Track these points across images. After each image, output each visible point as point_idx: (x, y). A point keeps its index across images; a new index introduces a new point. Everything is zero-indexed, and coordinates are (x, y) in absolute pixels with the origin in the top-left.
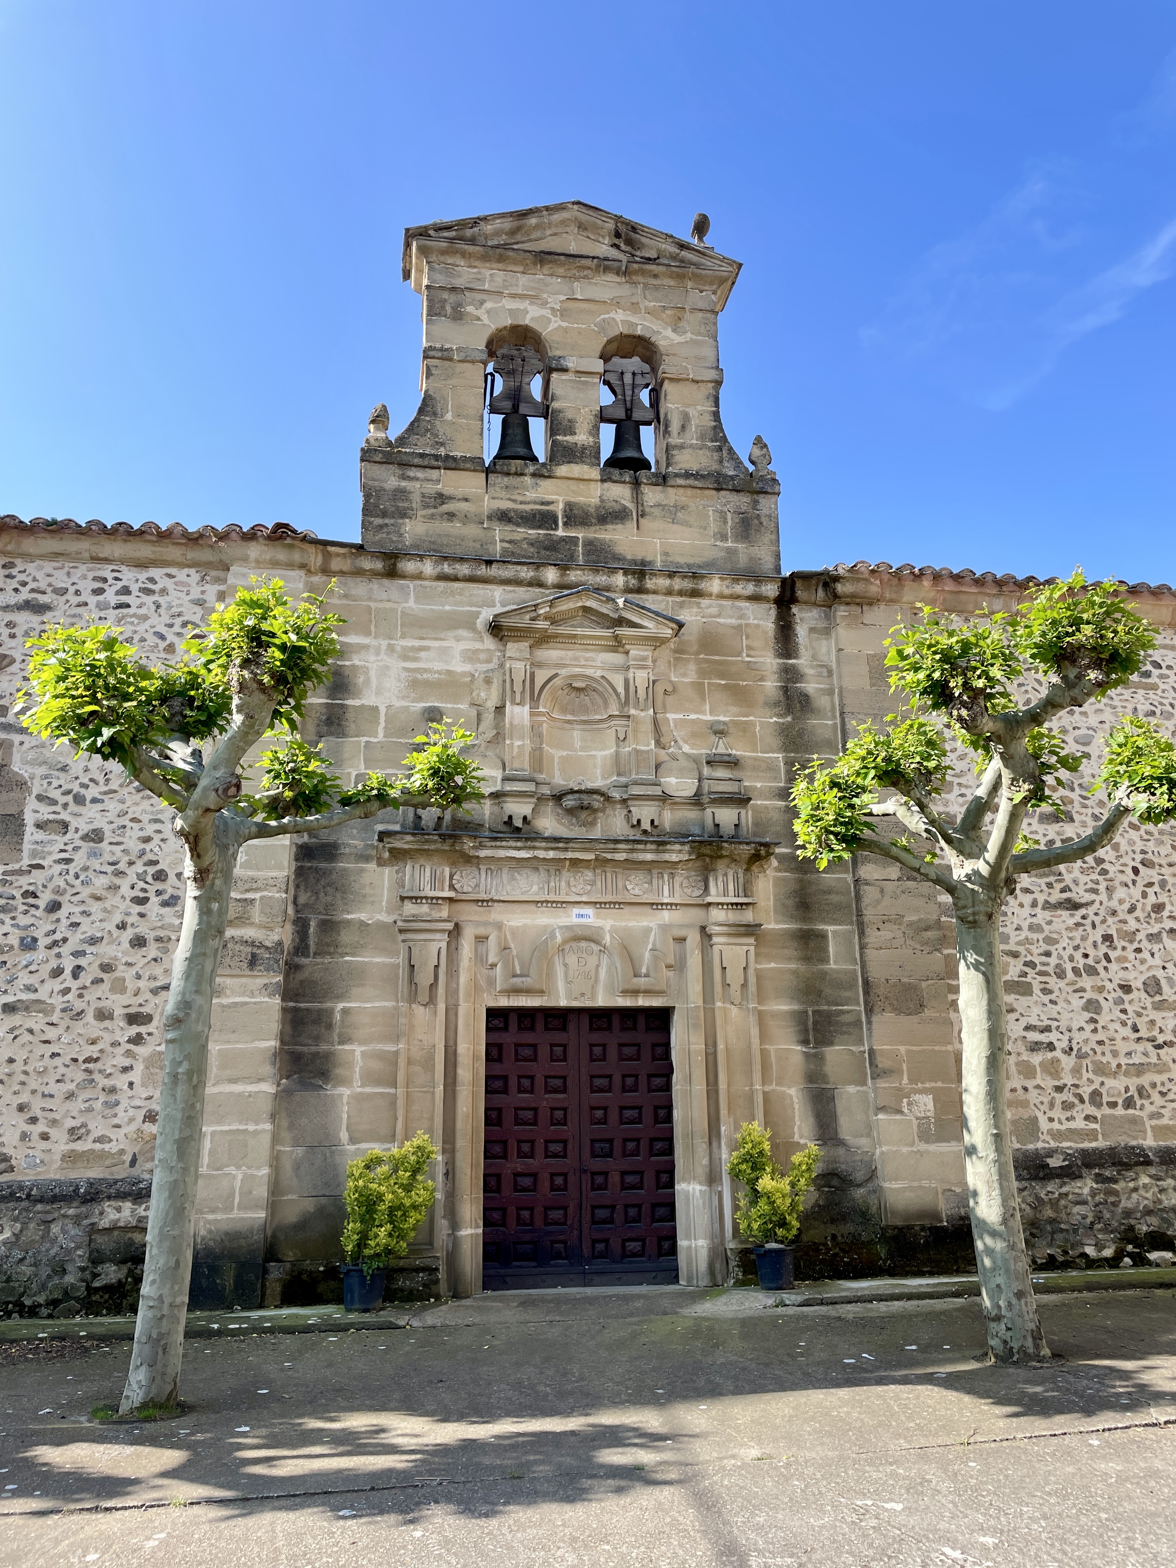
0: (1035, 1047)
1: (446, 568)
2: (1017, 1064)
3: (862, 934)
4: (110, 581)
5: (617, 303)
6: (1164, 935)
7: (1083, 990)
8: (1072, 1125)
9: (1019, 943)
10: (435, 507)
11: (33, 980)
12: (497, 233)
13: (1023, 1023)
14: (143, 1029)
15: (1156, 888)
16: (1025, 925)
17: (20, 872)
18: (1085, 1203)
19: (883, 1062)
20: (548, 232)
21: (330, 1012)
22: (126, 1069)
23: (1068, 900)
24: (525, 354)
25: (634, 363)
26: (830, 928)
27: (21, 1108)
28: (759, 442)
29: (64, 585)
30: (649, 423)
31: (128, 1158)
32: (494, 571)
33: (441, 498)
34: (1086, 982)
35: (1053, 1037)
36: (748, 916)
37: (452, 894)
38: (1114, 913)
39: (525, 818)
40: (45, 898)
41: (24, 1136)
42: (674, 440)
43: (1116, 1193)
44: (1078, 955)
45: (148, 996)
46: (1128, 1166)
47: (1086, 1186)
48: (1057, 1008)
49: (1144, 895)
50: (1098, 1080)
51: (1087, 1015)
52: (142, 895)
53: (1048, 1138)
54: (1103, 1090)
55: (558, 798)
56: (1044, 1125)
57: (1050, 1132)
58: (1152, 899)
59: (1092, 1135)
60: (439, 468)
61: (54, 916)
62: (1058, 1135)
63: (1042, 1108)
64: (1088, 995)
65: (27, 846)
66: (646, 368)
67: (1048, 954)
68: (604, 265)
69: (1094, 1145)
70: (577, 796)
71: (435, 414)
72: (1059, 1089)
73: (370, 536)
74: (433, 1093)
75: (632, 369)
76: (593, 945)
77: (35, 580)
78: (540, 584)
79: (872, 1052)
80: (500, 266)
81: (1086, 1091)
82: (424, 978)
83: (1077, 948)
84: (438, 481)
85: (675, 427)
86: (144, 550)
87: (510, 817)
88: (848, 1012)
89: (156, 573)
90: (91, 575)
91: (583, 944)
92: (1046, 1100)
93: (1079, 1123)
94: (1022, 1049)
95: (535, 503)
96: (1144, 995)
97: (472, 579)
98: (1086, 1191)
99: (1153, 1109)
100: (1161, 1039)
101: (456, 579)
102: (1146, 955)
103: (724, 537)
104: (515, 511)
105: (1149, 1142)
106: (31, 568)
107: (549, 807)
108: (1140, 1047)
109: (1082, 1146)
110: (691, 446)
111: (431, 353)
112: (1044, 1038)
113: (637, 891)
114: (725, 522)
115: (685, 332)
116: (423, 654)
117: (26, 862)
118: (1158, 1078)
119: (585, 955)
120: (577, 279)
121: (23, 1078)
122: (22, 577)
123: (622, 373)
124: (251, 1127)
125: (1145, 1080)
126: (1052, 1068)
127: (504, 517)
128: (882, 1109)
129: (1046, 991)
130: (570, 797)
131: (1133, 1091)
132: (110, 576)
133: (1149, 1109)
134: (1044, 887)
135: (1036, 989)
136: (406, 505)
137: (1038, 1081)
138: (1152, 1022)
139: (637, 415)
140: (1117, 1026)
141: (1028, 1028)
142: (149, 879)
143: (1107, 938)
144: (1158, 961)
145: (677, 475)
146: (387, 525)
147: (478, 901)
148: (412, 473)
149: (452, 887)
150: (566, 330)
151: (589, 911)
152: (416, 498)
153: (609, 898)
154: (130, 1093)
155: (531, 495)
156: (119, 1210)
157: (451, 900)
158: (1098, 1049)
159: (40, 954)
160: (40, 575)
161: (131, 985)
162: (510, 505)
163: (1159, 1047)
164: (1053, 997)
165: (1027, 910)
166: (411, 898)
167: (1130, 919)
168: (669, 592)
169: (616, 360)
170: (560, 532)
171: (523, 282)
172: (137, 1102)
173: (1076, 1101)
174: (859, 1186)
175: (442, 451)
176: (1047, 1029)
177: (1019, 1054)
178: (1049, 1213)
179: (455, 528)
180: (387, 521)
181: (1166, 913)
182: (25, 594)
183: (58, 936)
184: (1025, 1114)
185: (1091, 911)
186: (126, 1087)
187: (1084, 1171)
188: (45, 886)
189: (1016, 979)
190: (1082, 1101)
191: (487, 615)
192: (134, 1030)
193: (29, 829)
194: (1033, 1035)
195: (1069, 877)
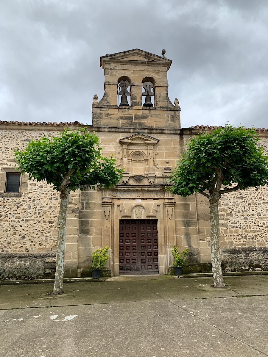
0: (233, 227)
1: (110, 130)
2: (229, 231)
3: (197, 204)
4: (42, 134)
5: (145, 70)
6: (262, 203)
7: (244, 215)
8: (240, 243)
9: (230, 206)
10: (108, 116)
11: (31, 215)
12: (120, 57)
13: (231, 222)
14: (52, 224)
15: (260, 194)
16: (232, 202)
17: (27, 194)
18: (242, 258)
19: (201, 230)
20: (131, 56)
21: (89, 221)
22: (49, 232)
23: (241, 196)
24: (126, 82)
25: (149, 83)
26: (190, 203)
27: (30, 240)
28: (176, 99)
29: (33, 136)
30: (153, 96)
31: (50, 249)
32: (120, 130)
33: (109, 114)
34: (245, 214)
35: (237, 225)
36: (173, 201)
37: (112, 197)
38: (251, 199)
39: (127, 181)
40: (32, 199)
41: (30, 245)
42: (158, 100)
43: (249, 256)
44: (243, 208)
45: (53, 218)
46: (252, 251)
47: (242, 255)
48: (238, 219)
49: (258, 195)
50: (246, 233)
51: (245, 220)
52: (51, 198)
53: (235, 245)
54: (247, 236)
55: (134, 177)
56: (234, 243)
57: (236, 244)
58: (259, 196)
59: (245, 245)
60: (108, 108)
61: (34, 203)
62: (238, 245)
63: (234, 239)
64: (245, 216)
65: (28, 188)
66: (152, 84)
67: (237, 208)
68: (143, 63)
69: (245, 247)
70: (137, 177)
71: (107, 96)
72: (238, 236)
73: (94, 123)
74: (109, 237)
75: (149, 84)
76: (141, 207)
77: (28, 135)
78: (130, 132)
79: (199, 228)
80: (121, 63)
81: (244, 236)
82: (107, 214)
83: (243, 206)
84: (108, 111)
85: (158, 97)
86: (49, 128)
87: (124, 181)
88: (194, 220)
89: (51, 132)
90: (38, 133)
91: (139, 207)
92: (235, 238)
93: (242, 242)
94: (231, 228)
95: (128, 115)
96: (257, 216)
97: (115, 132)
98: (243, 256)
99: (258, 239)
100: (260, 225)
101: (112, 132)
102: (257, 208)
103: (168, 121)
104: (124, 117)
105: (257, 246)
106: (27, 132)
107: (132, 180)
108: (256, 227)
109: (242, 247)
110: (161, 101)
111: (106, 83)
112: (235, 225)
113: (150, 196)
114: (169, 117)
115: (160, 76)
116: (106, 148)
117: (28, 192)
118: (259, 233)
119: (139, 209)
120: (137, 65)
121: (30, 234)
122: (25, 134)
123: (147, 85)
124: (74, 244)
125: (256, 234)
126: (236, 231)
127: (122, 118)
128: (200, 240)
129: (236, 215)
130: (136, 177)
131: (254, 236)
132: (42, 133)
133: (257, 239)
134: (236, 194)
135: (234, 216)
136: (102, 116)
137: (234, 234)
138: (259, 222)
139: (150, 94)
140: (251, 222)
141: (232, 223)
142: (52, 195)
143: (250, 204)
144: (260, 209)
145: (158, 108)
146: (98, 121)
147: (117, 198)
148: (102, 109)
149: (112, 196)
150: (135, 77)
151: (140, 200)
152: (104, 115)
153: (144, 197)
154: (50, 237)
155: (127, 113)
156: (49, 259)
157: (112, 198)
158: (247, 227)
159: (32, 210)
160: (28, 134)
161: (50, 216)
162: (124, 115)
163: (260, 227)
164: (237, 217)
165: (232, 199)
166: (104, 198)
167: (255, 200)
168: (157, 133)
169: (145, 82)
170: (134, 121)
171: (126, 67)
172: (51, 239)
173: (242, 238)
174: (196, 255)
175: (109, 104)
176: (236, 223)
177: (230, 228)
178: (234, 260)
179: (112, 121)
180: (98, 120)
181: (262, 199)
182: (26, 138)
183: (35, 206)
184: (231, 240)
185: (246, 199)
186: (49, 236)
187: (243, 252)
188: (32, 197)
189: (230, 213)
190: (243, 238)
191: (118, 139)
192: (50, 225)
193: (29, 185)
194: (233, 225)
195: (241, 192)
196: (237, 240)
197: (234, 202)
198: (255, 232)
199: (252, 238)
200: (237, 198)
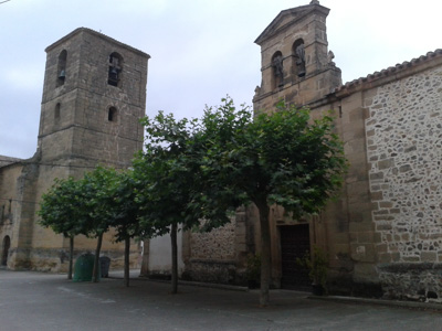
0: (400, 230)
2: (394, 236)
3: (348, 199)
5: (294, 33)
7: (417, 210)
8: (411, 255)
9: (396, 196)
12: (270, 30)
13: (397, 222)
16: (398, 190)
18: (408, 280)
19: (352, 237)
23: (413, 179)
26: (343, 199)
31: (233, 257)
34: (418, 207)
38: (429, 180)
44: (416, 198)
48: (409, 216)
50: (421, 240)
51: (418, 218)
53: (403, 260)
54: (423, 244)
56: (402, 255)
59: (417, 259)
62: (406, 259)
63: (401, 250)
67: (405, 198)
69: (416, 262)
72: (408, 244)
79: (350, 234)
81: (416, 244)
83: (416, 195)
92: (403, 248)
96: (440, 209)
98: (409, 276)
102: (441, 194)
103: (317, 89)
105: (437, 262)
109: (413, 262)
112: (403, 227)
114: (318, 84)
115: (309, 31)
125: (437, 240)
126: (406, 237)
129: (405, 211)
131: (433, 244)
134: (405, 175)
137: (401, 241)
140: (429, 221)
143: (427, 190)
148: (260, 101)
150: (285, 47)
155: (279, 97)
158: (422, 230)
162: (276, 101)
164: (407, 213)
165: (399, 184)
167: (435, 182)
171: (277, 39)
173: (413, 248)
174: (349, 272)
175: (264, 93)
176: (405, 224)
177: (395, 233)
184: (396, 252)
185: (421, 181)
189: (394, 208)
194: (400, 227)
195: (414, 170)
196: (407, 251)
197: (401, 190)
198: (435, 237)
199: (431, 248)
200: (406, 182)
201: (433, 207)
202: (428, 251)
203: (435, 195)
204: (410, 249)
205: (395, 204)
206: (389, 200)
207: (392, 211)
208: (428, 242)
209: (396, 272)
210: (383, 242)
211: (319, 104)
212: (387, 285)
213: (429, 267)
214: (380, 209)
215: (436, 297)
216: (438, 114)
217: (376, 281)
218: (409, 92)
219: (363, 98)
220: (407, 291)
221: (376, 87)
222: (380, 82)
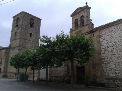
2: (108, 70)
43: (115, 82)
48: (112, 65)
51: (115, 65)
53: (110, 77)
67: (111, 60)
69: (114, 77)
81: (114, 72)
83: (114, 59)
98: (112, 81)
105: (120, 77)
110: (85, 23)
114: (87, 28)
115: (85, 13)
118: (121, 71)
120: (79, 13)
126: (111, 70)
135: (110, 63)
148: (72, 32)
150: (79, 17)
158: (116, 68)
162: (76, 32)
171: (76, 15)
178: (109, 83)
184: (108, 74)
194: (110, 67)
195: (114, 52)
196: (111, 74)
197: (110, 57)
198: (119, 70)
199: (118, 73)
200: (112, 55)
201: (119, 62)
202: (117, 74)
203: (119, 59)
204: (112, 74)
205: (109, 61)
206: (107, 60)
207: (108, 63)
208: (117, 72)
209: (108, 80)
210: (105, 72)
211: (88, 33)
212: (106, 84)
213: (118, 79)
214: (104, 62)
215: (119, 87)
216: (120, 36)
217: (103, 82)
218: (112, 30)
219: (100, 32)
220: (111, 85)
221: (103, 29)
222: (104, 28)
